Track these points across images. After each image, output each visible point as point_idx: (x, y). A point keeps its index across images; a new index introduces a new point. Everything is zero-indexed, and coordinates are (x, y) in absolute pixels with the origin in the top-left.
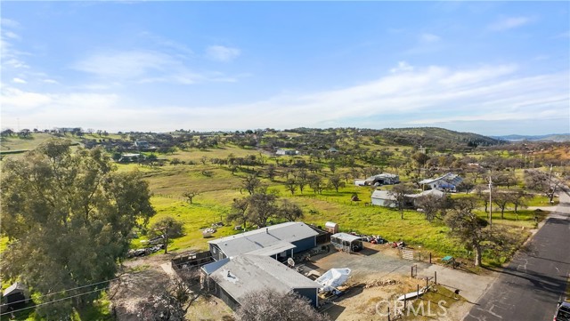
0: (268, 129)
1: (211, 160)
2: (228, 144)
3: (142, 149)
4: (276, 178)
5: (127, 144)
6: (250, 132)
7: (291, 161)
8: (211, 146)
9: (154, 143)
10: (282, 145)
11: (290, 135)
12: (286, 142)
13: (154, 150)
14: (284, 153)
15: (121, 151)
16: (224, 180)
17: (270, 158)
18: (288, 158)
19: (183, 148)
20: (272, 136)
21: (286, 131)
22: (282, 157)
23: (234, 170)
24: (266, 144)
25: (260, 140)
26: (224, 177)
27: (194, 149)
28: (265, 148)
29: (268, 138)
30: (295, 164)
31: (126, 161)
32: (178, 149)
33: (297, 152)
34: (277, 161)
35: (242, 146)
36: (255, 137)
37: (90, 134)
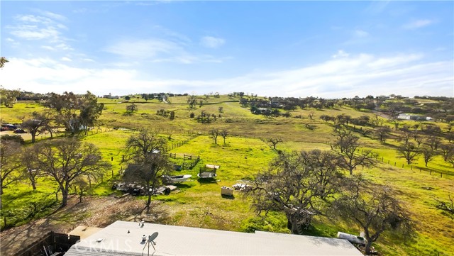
0: (392, 96)
1: (322, 117)
2: (344, 107)
3: (273, 106)
4: (388, 141)
5: (265, 102)
6: (370, 98)
7: (417, 126)
8: (327, 107)
9: (283, 103)
10: (407, 111)
11: (420, 102)
12: (413, 108)
13: (281, 108)
14: (408, 118)
15: (259, 106)
16: (324, 134)
17: (388, 121)
18: (413, 123)
19: (303, 107)
20: (395, 102)
21: (416, 97)
22: (405, 122)
23: (338, 127)
24: (387, 108)
25: (379, 104)
26: (325, 131)
27: (312, 108)
28: (384, 112)
29: (391, 103)
30: (423, 131)
31: (258, 113)
32: (298, 107)
33: (428, 118)
34: (397, 125)
35: (358, 108)
36: (375, 102)
37: (247, 96)
